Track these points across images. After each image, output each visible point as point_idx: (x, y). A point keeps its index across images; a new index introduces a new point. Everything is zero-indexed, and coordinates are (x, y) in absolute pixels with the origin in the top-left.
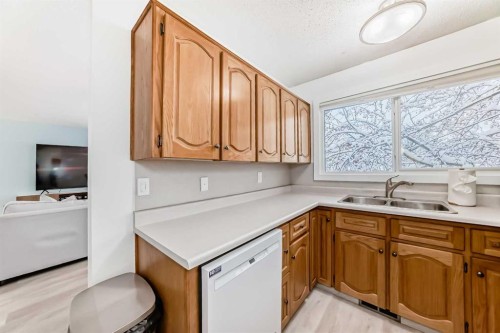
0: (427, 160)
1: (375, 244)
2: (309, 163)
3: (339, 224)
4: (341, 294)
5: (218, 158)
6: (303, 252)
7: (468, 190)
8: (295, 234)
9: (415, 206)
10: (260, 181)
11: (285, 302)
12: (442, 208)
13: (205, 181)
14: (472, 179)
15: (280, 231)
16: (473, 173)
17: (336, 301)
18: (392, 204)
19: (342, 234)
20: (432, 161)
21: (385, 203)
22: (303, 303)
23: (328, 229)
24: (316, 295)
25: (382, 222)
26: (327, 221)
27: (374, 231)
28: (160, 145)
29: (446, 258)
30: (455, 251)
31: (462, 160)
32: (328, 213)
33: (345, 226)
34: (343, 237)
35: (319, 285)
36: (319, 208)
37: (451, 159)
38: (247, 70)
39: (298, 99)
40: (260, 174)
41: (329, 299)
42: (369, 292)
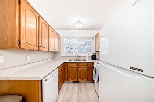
0: (82, 52)
1: (75, 69)
2: (60, 52)
3: (69, 66)
4: (69, 82)
5: (38, 49)
6: (61, 74)
7: (88, 57)
8: (60, 70)
9: (81, 61)
10: (46, 57)
11: (59, 87)
12: (85, 61)
13: (28, 57)
14: (88, 55)
15: (57, 69)
16: (88, 54)
17: (68, 84)
18: (78, 61)
19: (69, 68)
20: (83, 52)
21: (77, 61)
22: (61, 87)
23: (66, 68)
24: (64, 84)
25: (77, 64)
26: (66, 66)
27: (75, 66)
28: (19, 44)
29: (85, 69)
30: (87, 67)
31: (87, 52)
32: (66, 64)
33: (70, 66)
34: (69, 69)
35: (64, 82)
36: (64, 63)
37: (86, 52)
38: (46, 24)
39: (58, 34)
40: (46, 55)
41: (67, 84)
42: (75, 79)
